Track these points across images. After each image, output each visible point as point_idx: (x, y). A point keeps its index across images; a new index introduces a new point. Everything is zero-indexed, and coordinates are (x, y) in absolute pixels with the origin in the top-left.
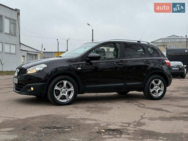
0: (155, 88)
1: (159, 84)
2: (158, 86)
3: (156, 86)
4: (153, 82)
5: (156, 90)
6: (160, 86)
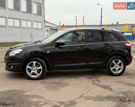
0: (115, 67)
1: (119, 63)
2: (118, 65)
3: (117, 65)
4: (113, 62)
5: (116, 68)
6: (120, 65)
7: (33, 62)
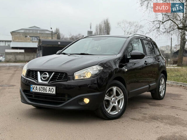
7: (113, 87)
